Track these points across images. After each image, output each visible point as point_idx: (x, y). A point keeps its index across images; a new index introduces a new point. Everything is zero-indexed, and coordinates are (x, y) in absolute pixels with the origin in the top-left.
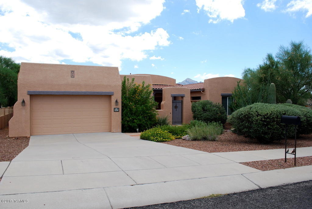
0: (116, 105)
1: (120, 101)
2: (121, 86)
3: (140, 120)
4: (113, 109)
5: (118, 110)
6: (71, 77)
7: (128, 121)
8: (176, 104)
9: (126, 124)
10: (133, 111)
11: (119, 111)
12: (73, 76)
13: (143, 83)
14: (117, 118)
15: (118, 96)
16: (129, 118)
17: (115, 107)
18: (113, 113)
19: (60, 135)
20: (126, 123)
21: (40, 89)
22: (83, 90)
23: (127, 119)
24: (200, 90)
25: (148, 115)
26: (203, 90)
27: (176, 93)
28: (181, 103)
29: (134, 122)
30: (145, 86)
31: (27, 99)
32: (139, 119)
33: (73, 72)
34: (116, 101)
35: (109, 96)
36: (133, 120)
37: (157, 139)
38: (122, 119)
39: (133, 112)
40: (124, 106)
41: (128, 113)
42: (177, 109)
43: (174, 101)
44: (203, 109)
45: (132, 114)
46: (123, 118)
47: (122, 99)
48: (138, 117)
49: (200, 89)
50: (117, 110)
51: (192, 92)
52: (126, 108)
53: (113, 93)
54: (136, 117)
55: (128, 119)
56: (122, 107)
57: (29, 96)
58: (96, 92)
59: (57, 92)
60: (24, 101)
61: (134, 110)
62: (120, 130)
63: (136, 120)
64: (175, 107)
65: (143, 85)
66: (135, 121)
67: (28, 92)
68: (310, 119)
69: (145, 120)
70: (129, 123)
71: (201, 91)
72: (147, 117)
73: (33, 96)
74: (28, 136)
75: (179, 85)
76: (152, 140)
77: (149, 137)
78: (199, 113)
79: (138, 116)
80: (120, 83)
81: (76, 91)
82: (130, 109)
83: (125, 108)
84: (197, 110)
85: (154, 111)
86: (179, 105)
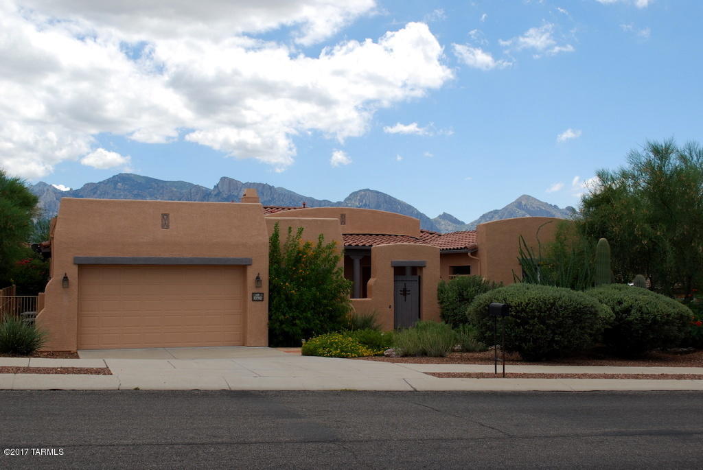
0: (257, 287)
1: (265, 278)
2: (268, 245)
3: (308, 320)
4: (251, 295)
5: (260, 298)
6: (163, 228)
7: (282, 322)
8: (405, 284)
9: (277, 327)
10: (293, 300)
11: (262, 300)
12: (165, 225)
13: (321, 237)
14: (259, 314)
15: (261, 267)
16: (285, 316)
17: (255, 291)
18: (250, 303)
19: (138, 350)
20: (277, 325)
21: (99, 253)
22: (187, 254)
23: (280, 318)
24: (466, 250)
25: (328, 310)
26: (475, 251)
27: (403, 259)
28: (417, 282)
29: (295, 325)
30: (324, 244)
31: (73, 272)
32: (306, 318)
33: (165, 216)
34: (258, 278)
35: (241, 267)
36: (294, 318)
37: (329, 352)
38: (270, 318)
39: (293, 303)
40: (274, 290)
41: (282, 305)
42: (408, 296)
43: (400, 278)
44: (461, 294)
45: (290, 307)
46: (272, 315)
47: (270, 274)
48: (304, 314)
49: (465, 248)
50: (258, 297)
51: (446, 255)
52: (279, 293)
53: (250, 260)
54: (299, 312)
55: (282, 317)
56: (270, 291)
57: (76, 269)
58: (214, 259)
59: (133, 259)
60: (66, 278)
61: (295, 298)
62: (265, 340)
63: (300, 319)
64: (402, 292)
65: (321, 243)
66: (297, 322)
67: (75, 259)
68: (647, 316)
69: (320, 321)
70: (284, 326)
71: (469, 254)
72: (323, 314)
73: (86, 267)
74: (74, 349)
75: (431, 234)
76: (320, 355)
77: (315, 348)
78: (451, 307)
79: (303, 311)
80: (265, 239)
81: (171, 256)
82: (286, 295)
83: (275, 294)
84: (445, 300)
85: (343, 300)
86: (412, 287)
